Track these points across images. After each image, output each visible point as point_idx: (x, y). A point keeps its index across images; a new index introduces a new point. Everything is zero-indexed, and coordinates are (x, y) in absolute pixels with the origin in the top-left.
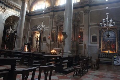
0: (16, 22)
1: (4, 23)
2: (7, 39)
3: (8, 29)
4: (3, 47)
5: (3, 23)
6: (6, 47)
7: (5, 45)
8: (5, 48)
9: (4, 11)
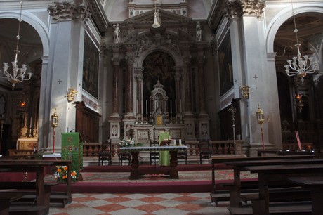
0: (315, 45)
1: (272, 51)
2: (298, 108)
3: (289, 61)
4: (289, 142)
5: (268, 54)
6: (301, 142)
7: (297, 134)
8: (297, 147)
9: (262, 12)
